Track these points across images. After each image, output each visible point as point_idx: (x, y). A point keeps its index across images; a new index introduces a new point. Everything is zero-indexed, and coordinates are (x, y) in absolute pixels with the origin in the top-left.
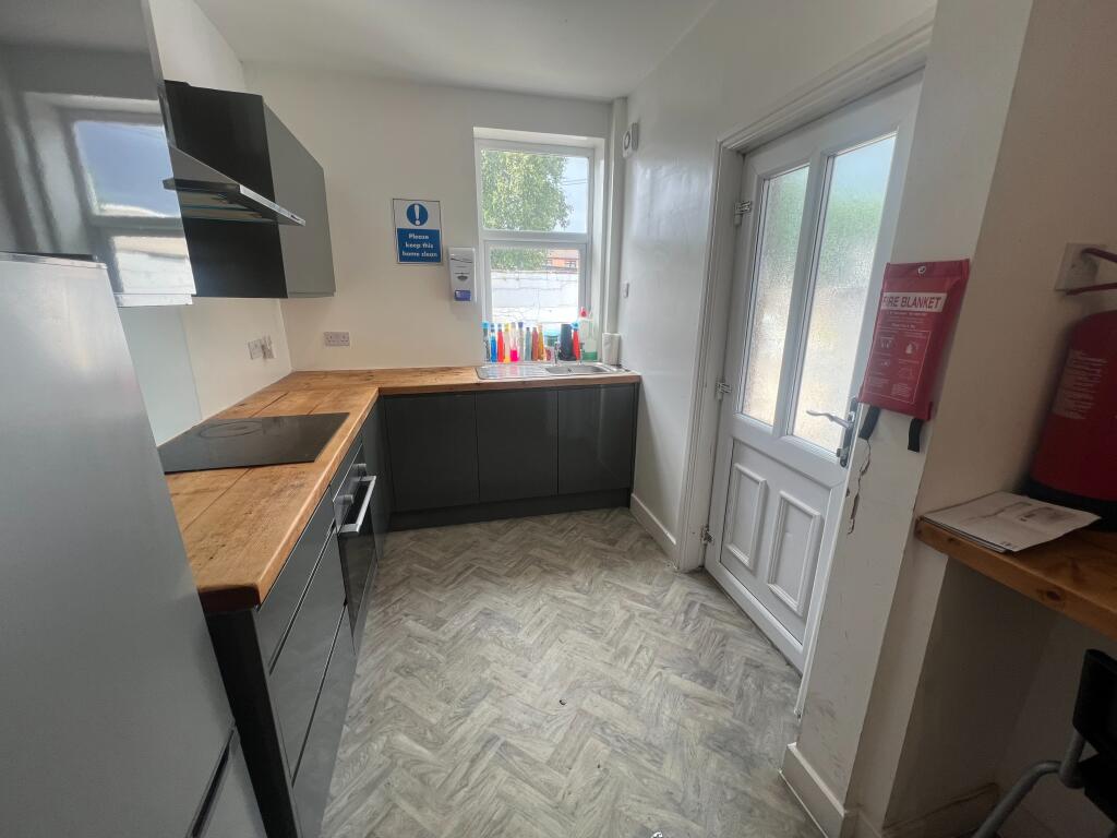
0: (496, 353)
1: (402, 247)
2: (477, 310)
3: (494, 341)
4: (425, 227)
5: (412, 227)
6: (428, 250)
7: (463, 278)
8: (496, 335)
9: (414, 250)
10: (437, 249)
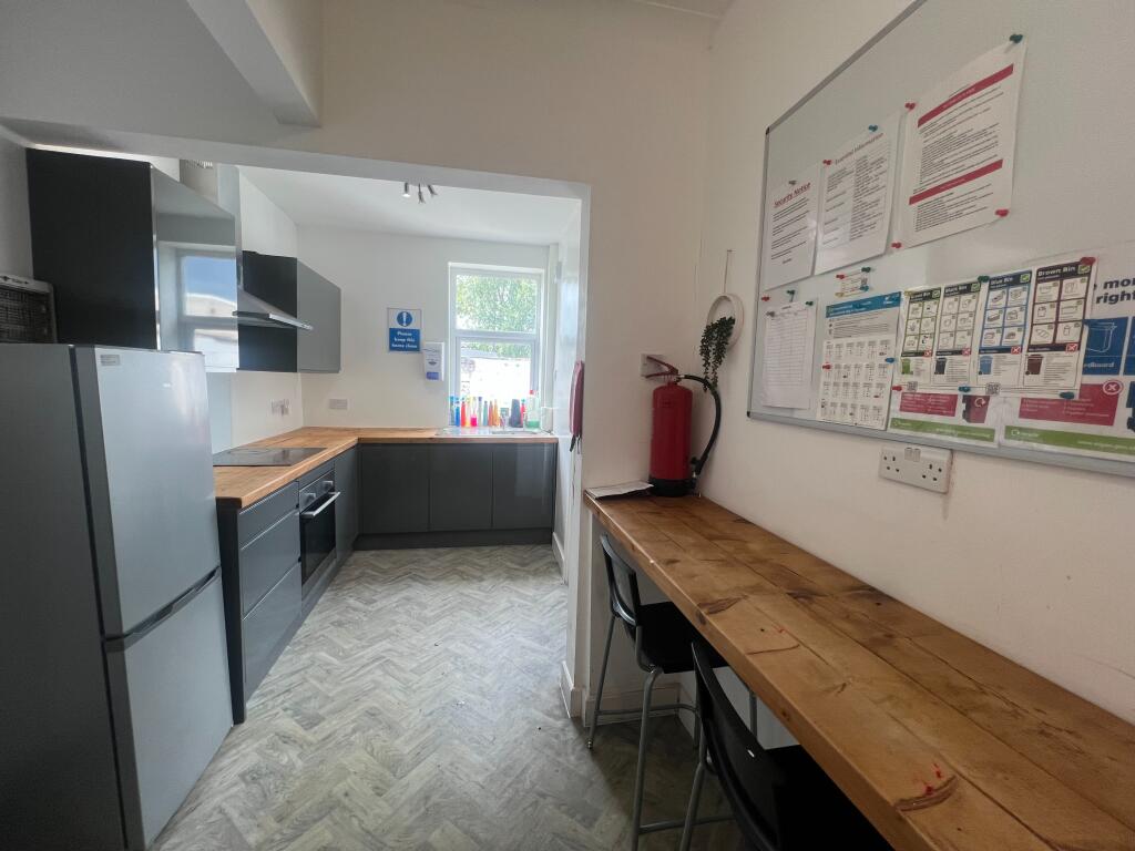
0: (459, 420)
1: (392, 341)
2: (444, 385)
3: (457, 410)
4: (410, 327)
5: (399, 326)
6: (411, 343)
7: (432, 363)
8: (460, 406)
9: (400, 343)
10: (417, 342)
